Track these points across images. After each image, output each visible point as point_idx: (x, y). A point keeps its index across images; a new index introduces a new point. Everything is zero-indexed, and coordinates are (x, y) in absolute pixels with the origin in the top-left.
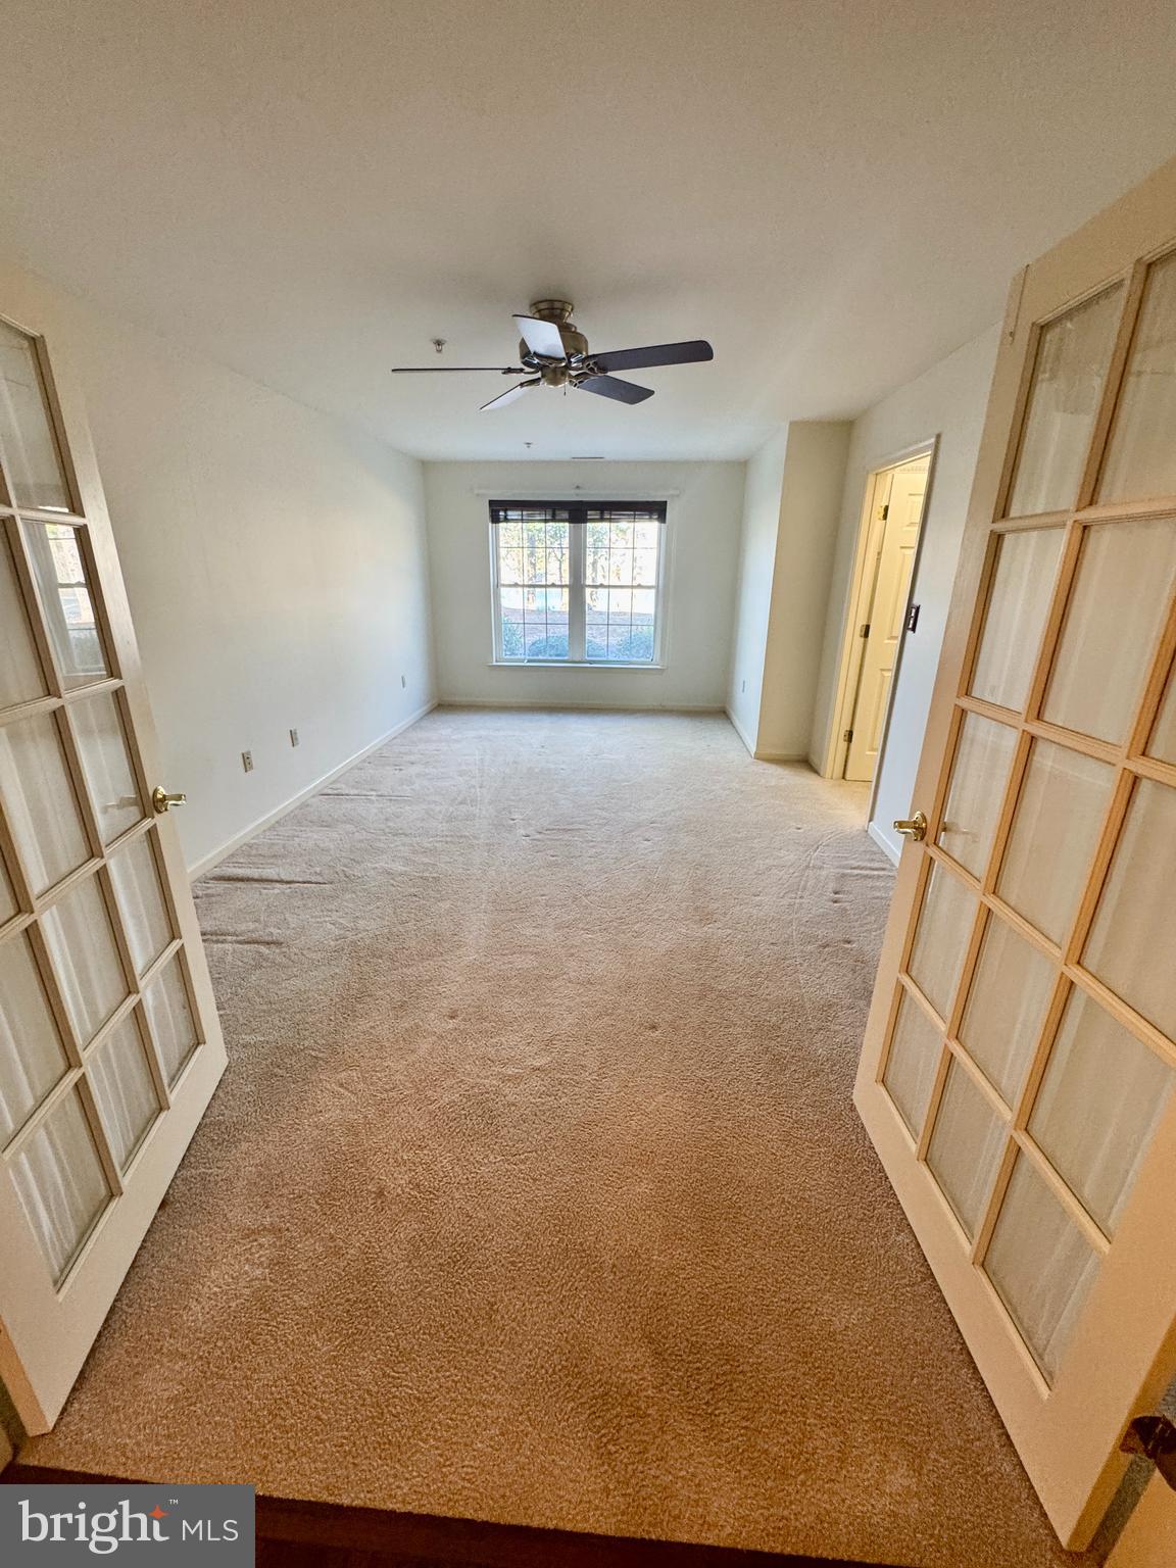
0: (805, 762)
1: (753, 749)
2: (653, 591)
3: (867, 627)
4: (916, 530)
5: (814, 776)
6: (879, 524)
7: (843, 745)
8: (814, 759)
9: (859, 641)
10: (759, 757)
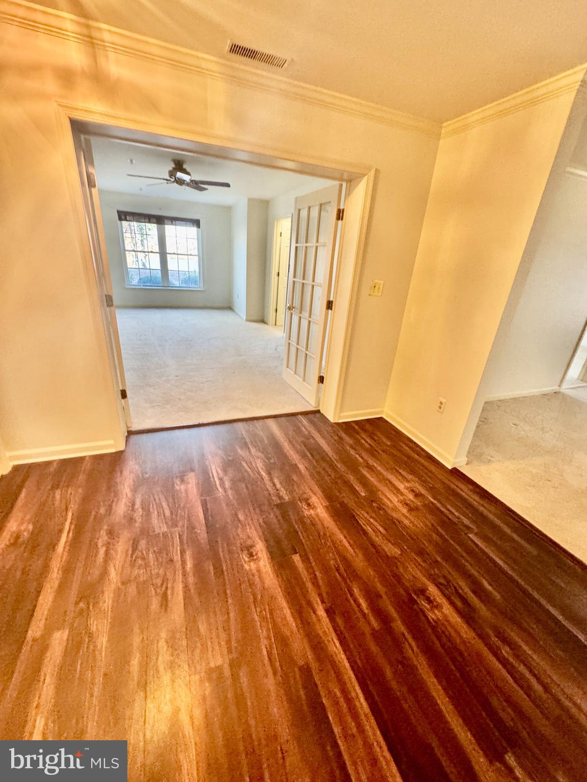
0: (263, 321)
1: (244, 318)
2: (197, 257)
3: (279, 273)
4: (289, 240)
5: (266, 325)
6: (279, 237)
7: (274, 313)
8: (265, 320)
9: (277, 277)
10: (247, 320)
